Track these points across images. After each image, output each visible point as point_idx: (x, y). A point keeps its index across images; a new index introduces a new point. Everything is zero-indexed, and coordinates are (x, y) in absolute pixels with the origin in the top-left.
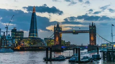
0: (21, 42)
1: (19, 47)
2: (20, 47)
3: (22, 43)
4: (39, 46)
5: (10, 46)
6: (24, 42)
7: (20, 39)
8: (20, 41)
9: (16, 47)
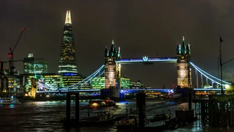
0: (38, 83)
1: (35, 93)
2: (37, 92)
3: (40, 84)
4: (74, 89)
5: (15, 90)
6: (43, 83)
7: (37, 77)
8: (35, 81)
9: (28, 93)
